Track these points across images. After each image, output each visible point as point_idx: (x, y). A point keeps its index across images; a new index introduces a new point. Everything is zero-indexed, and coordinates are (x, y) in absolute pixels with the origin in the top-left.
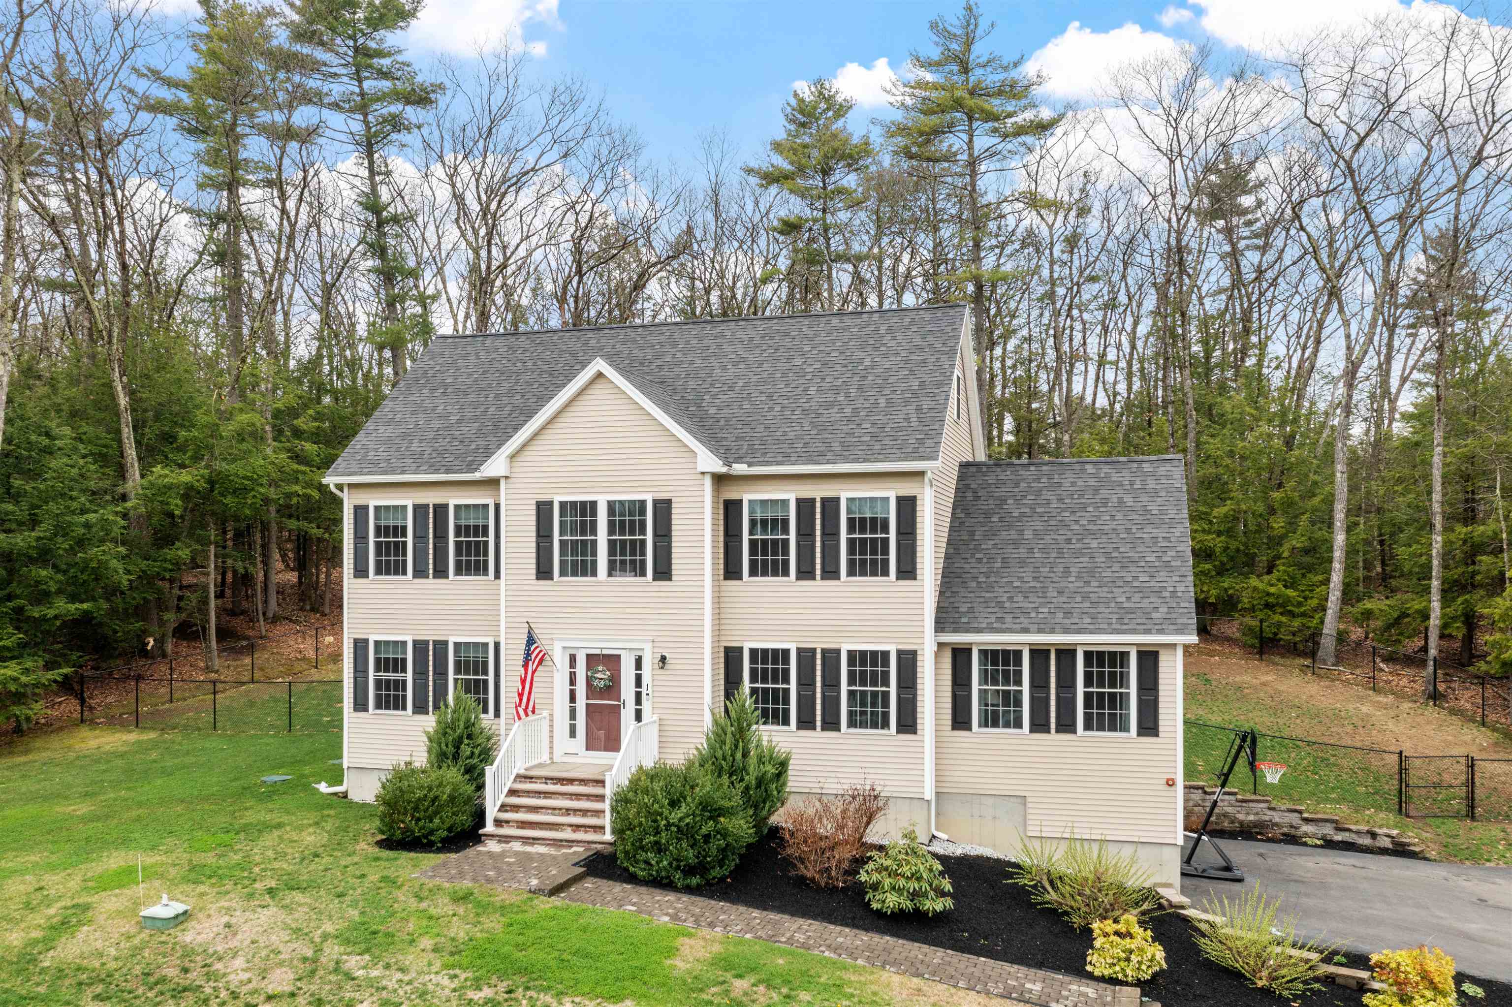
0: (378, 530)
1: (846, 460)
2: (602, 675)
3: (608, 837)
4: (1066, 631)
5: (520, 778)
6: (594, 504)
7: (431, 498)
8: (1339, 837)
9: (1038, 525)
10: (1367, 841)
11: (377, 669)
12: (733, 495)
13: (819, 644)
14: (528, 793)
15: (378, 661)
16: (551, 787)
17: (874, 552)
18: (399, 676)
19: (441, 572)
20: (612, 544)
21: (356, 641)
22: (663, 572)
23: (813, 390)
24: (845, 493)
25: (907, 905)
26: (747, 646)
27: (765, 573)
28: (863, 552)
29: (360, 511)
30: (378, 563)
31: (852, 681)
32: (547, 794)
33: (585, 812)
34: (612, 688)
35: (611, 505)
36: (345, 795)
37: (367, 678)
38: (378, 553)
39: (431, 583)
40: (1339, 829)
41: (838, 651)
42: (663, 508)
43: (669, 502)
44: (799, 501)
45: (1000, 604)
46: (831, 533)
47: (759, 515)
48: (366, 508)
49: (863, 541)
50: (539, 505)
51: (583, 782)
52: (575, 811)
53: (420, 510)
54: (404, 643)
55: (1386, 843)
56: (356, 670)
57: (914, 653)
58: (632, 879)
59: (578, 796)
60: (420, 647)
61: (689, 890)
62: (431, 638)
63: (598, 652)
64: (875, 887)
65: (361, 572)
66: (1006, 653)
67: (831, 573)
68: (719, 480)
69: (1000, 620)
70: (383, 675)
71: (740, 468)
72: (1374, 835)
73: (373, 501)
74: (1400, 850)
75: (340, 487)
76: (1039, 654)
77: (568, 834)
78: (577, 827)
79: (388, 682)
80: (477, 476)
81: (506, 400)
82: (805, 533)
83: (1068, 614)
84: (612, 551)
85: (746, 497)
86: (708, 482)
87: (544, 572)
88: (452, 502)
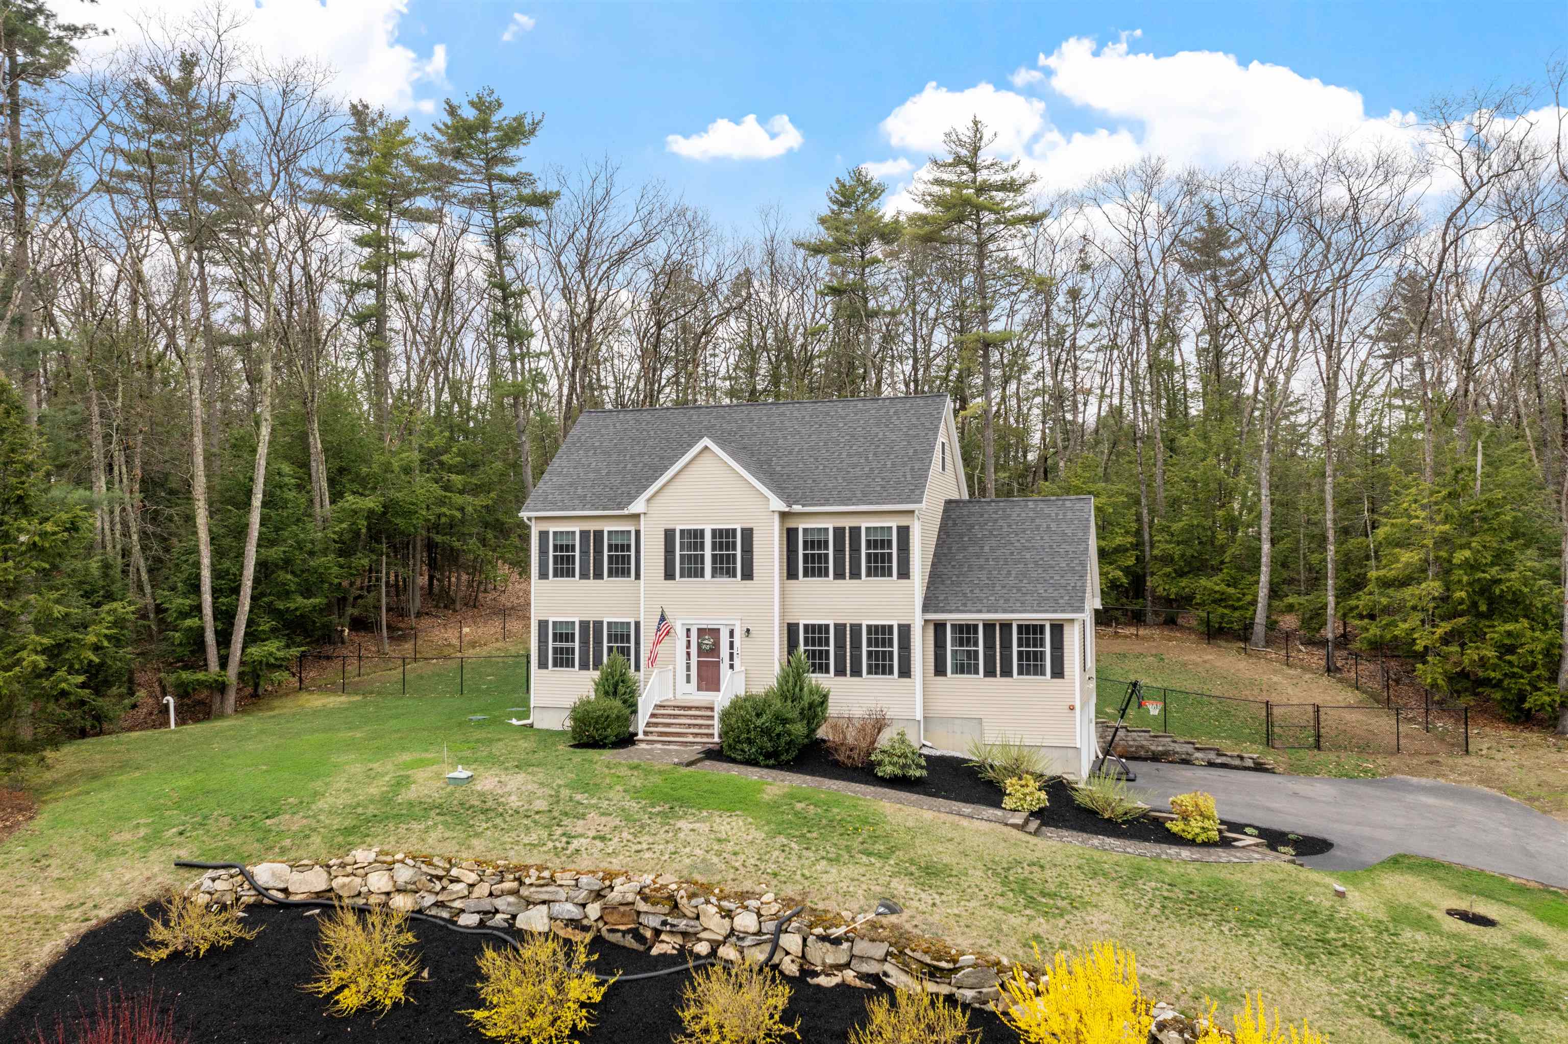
0: (555, 548)
1: (865, 503)
2: (708, 641)
3: (716, 739)
4: (1005, 611)
5: (657, 706)
6: (702, 531)
7: (592, 526)
8: (1219, 761)
9: (993, 542)
10: (1237, 762)
11: (555, 640)
12: (792, 525)
13: (848, 621)
14: (663, 715)
15: (555, 635)
16: (677, 712)
17: (883, 562)
18: (569, 645)
19: (598, 575)
20: (714, 557)
21: (540, 622)
22: (748, 575)
23: (844, 455)
24: (865, 524)
25: (898, 772)
26: (802, 623)
27: (813, 575)
28: (876, 562)
29: (543, 535)
30: (555, 570)
31: (869, 645)
32: (675, 716)
33: (700, 726)
34: (714, 650)
35: (714, 531)
36: (531, 726)
37: (548, 647)
38: (555, 562)
39: (592, 583)
40: (1219, 754)
41: (860, 625)
42: (748, 534)
43: (751, 530)
44: (835, 529)
45: (965, 594)
46: (855, 549)
47: (809, 538)
48: (547, 533)
49: (876, 555)
50: (666, 531)
51: (697, 708)
52: (695, 725)
53: (584, 534)
54: (574, 623)
55: (1249, 763)
56: (540, 641)
57: (909, 626)
58: (733, 761)
59: (696, 717)
60: (584, 625)
61: (767, 766)
62: (592, 620)
63: (705, 627)
64: (880, 763)
65: (543, 575)
66: (968, 626)
67: (855, 575)
68: (784, 515)
69: (965, 605)
70: (559, 644)
71: (797, 508)
72: (1242, 758)
73: (552, 528)
74: (1259, 767)
75: (529, 519)
76: (989, 627)
77: (690, 739)
78: (696, 735)
79: (562, 649)
80: (626, 512)
81: (638, 459)
82: (839, 550)
83: (1007, 601)
84: (714, 561)
85: (801, 527)
86: (776, 518)
87: (669, 575)
88: (606, 529)
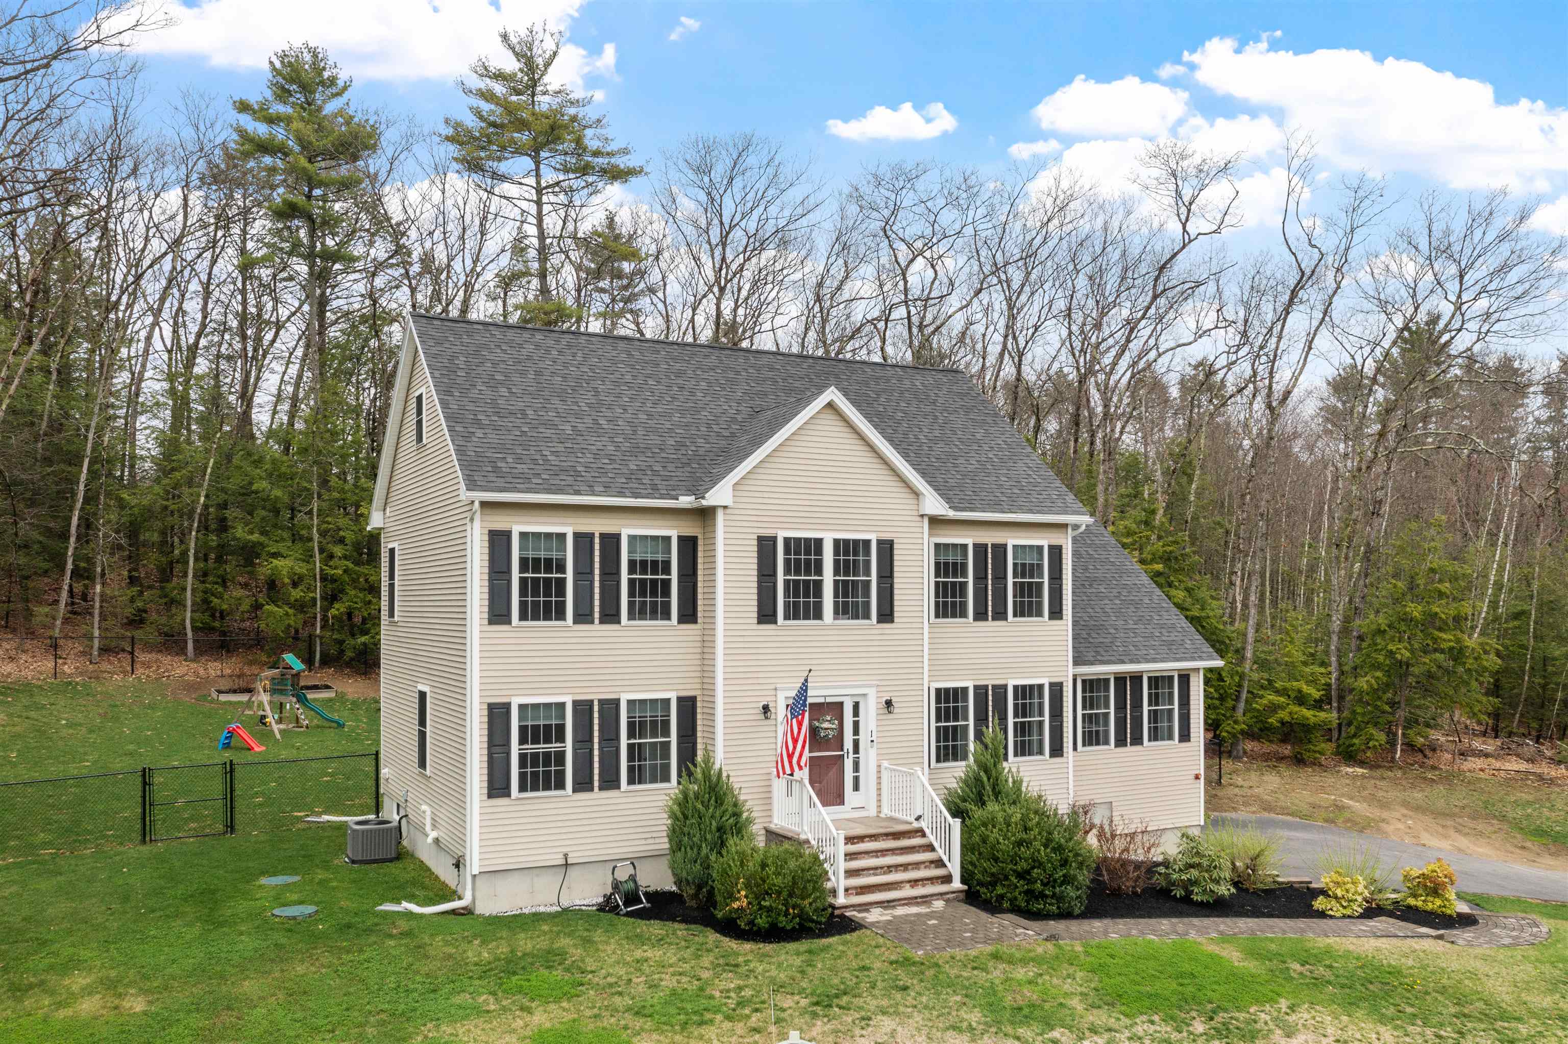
0: (524, 566)
3: (957, 885)
6: (819, 542)
7: (598, 526)
11: (523, 740)
13: (990, 681)
15: (523, 730)
17: (1032, 595)
18: (553, 747)
19: (610, 616)
20: (837, 585)
21: (491, 707)
22: (886, 615)
24: (1012, 540)
26: (933, 686)
27: (947, 615)
29: (499, 538)
30: (523, 605)
31: (1016, 714)
34: (837, 738)
35: (837, 542)
36: (466, 912)
37: (508, 754)
38: (523, 592)
39: (597, 630)
41: (1005, 687)
42: (887, 548)
43: (891, 542)
44: (975, 546)
46: (1000, 577)
47: (942, 559)
48: (508, 534)
49: (1024, 585)
50: (761, 539)
53: (583, 540)
54: (562, 705)
56: (491, 744)
57: (1059, 685)
60: (583, 708)
62: (595, 697)
63: (822, 700)
65: (499, 616)
66: (1098, 682)
67: (999, 614)
68: (935, 523)
70: (530, 748)
73: (518, 526)
76: (1120, 680)
78: (914, 882)
79: (535, 756)
82: (981, 577)
84: (837, 592)
85: (933, 541)
87: (766, 615)
88: (628, 532)
